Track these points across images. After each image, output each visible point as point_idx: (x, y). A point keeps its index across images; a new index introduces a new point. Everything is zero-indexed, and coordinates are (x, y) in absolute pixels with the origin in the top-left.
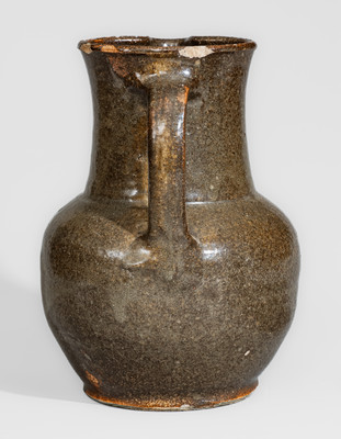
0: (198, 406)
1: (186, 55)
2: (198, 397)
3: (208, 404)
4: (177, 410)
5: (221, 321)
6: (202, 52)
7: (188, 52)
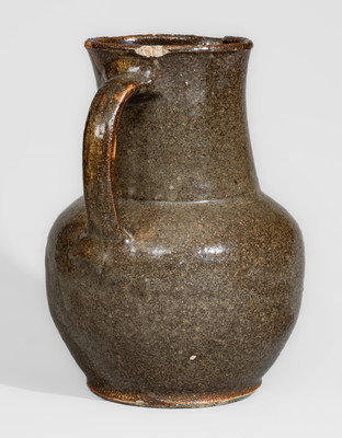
0: (153, 404)
1: (144, 54)
2: (153, 396)
3: (163, 404)
4: (133, 405)
5: (150, 321)
6: (159, 51)
7: (145, 51)
